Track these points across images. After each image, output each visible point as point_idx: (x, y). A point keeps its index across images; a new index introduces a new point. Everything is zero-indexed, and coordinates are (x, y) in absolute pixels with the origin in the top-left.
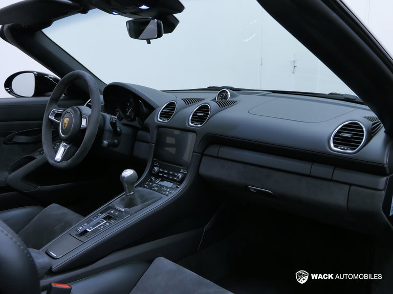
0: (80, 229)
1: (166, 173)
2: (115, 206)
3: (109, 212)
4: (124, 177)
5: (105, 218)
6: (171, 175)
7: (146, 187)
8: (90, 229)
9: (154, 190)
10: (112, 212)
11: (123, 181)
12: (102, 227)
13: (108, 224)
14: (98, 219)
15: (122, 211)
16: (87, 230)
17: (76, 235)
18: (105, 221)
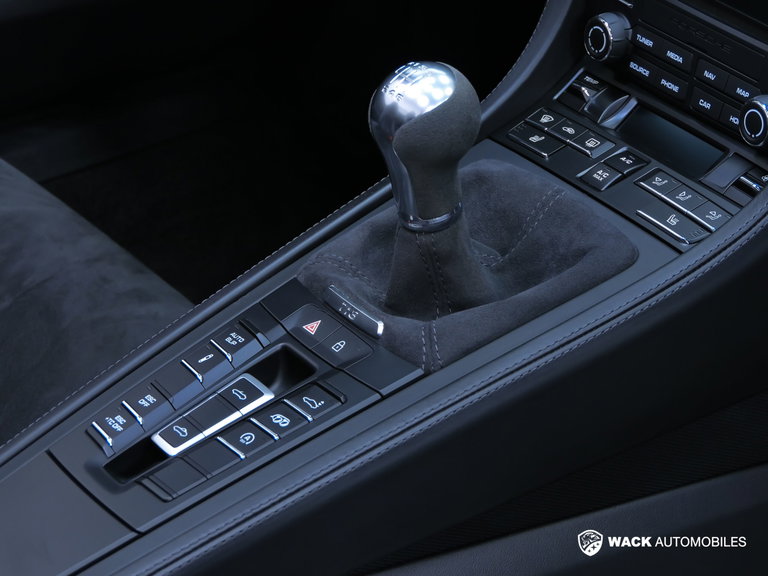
0: (115, 432)
1: (672, 70)
2: (333, 289)
3: (290, 323)
4: (393, 119)
5: (265, 371)
6: (709, 89)
7: (530, 155)
8: (175, 441)
9: (588, 187)
10: (312, 328)
11: (387, 138)
12: (248, 438)
13: (282, 420)
14: (222, 369)
15: (376, 337)
16: (158, 439)
17: (92, 470)
18: (267, 397)
